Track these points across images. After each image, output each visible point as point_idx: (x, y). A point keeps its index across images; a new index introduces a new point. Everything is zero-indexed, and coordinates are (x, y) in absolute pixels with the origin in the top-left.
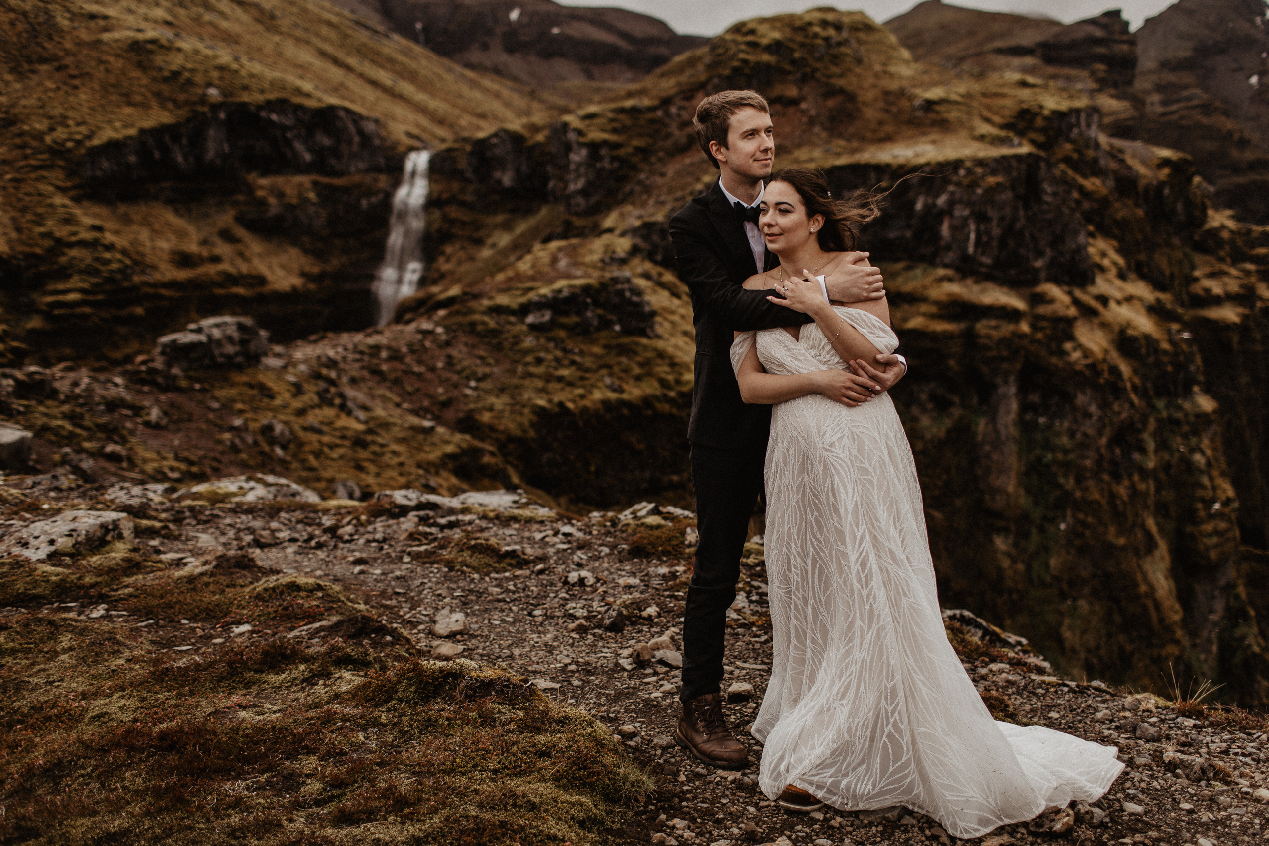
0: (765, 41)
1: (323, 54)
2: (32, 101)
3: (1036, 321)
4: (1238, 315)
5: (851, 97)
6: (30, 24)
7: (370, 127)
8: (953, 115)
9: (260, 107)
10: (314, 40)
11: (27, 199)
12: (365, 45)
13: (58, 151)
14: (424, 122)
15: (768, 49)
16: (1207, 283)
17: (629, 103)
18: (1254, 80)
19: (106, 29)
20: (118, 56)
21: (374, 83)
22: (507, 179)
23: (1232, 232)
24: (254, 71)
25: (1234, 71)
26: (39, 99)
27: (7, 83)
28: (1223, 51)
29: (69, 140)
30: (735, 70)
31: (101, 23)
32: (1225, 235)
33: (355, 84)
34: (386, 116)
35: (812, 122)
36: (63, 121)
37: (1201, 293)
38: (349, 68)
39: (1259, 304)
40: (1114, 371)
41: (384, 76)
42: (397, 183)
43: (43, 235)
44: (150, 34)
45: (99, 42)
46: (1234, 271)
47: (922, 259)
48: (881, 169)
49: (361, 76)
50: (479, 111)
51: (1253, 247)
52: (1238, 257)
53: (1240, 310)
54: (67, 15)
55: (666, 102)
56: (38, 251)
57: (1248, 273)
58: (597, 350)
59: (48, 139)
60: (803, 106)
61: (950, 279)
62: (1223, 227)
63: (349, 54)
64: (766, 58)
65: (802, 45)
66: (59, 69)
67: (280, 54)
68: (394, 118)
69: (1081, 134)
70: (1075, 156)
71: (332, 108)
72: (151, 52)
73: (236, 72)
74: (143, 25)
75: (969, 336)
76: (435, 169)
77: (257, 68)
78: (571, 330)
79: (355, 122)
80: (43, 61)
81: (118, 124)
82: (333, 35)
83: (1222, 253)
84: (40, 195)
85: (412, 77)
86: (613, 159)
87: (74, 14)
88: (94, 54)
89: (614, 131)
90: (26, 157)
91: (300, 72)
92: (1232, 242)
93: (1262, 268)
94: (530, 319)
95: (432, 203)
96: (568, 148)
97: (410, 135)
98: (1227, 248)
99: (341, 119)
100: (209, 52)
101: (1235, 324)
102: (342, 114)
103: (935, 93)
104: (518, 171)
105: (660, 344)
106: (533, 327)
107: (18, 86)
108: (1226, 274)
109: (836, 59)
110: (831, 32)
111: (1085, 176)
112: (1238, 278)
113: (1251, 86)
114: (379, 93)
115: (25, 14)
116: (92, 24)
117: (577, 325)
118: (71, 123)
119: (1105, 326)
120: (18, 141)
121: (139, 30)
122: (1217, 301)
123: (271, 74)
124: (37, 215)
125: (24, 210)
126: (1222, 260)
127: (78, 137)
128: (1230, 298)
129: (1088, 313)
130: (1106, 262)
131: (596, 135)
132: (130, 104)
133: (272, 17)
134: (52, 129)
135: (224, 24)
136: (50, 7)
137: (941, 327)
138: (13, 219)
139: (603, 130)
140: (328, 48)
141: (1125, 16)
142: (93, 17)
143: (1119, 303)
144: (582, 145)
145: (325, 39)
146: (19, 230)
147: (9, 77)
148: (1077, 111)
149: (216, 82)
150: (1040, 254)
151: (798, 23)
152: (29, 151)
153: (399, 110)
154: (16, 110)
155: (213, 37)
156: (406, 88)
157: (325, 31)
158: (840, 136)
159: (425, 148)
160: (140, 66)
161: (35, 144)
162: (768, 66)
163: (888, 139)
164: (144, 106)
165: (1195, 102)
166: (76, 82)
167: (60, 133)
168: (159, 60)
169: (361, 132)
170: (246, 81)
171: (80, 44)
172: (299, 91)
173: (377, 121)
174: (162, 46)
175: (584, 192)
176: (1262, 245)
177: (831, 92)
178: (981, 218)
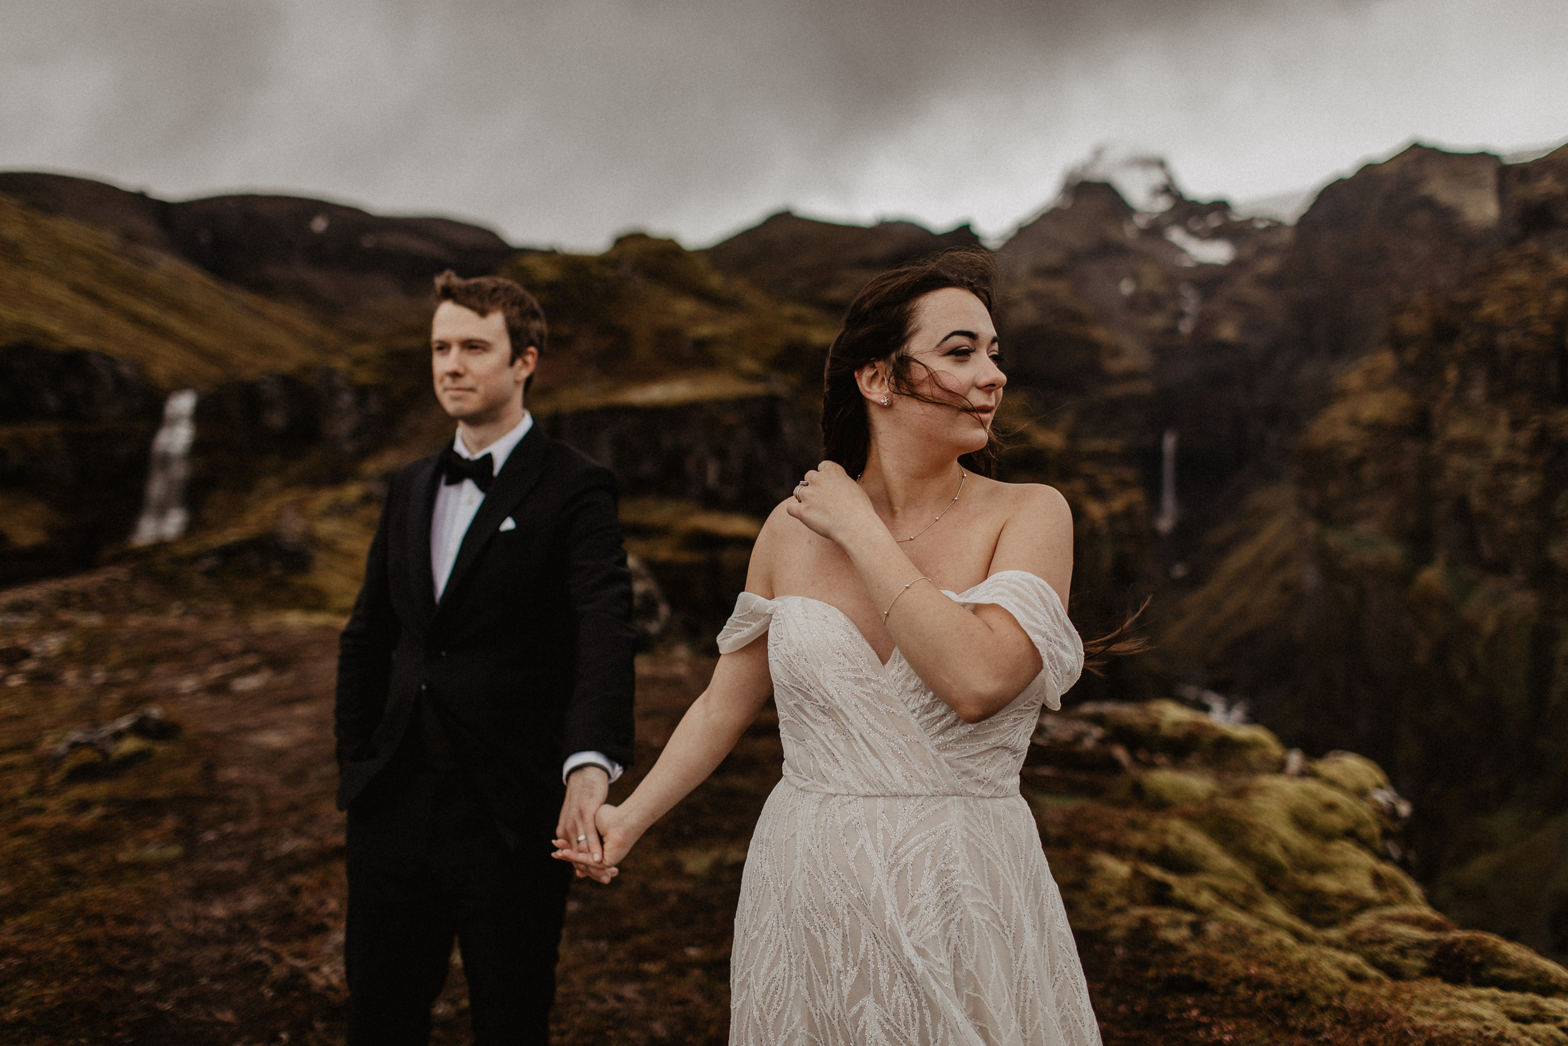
1: (77, 289)
5: (625, 336)
7: (126, 370)
8: (719, 352)
10: (67, 273)
15: (545, 288)
21: (136, 319)
22: (277, 419)
25: (1104, 276)
28: (1094, 257)
33: (113, 323)
34: (148, 357)
38: (108, 304)
41: (148, 310)
42: (157, 427)
47: (671, 493)
48: (630, 410)
50: (259, 343)
61: (694, 513)
63: (107, 286)
65: (577, 286)
67: (25, 292)
68: (157, 359)
71: (81, 352)
76: (199, 416)
79: (111, 368)
82: (87, 265)
85: (181, 308)
86: (381, 404)
89: (381, 373)
91: (47, 310)
95: (197, 448)
96: (334, 393)
97: (172, 373)
99: (93, 365)
102: (94, 358)
104: (288, 413)
109: (611, 300)
110: (609, 274)
114: (142, 331)
117: (243, 569)
123: (13, 317)
131: (364, 376)
133: (17, 250)
137: (685, 557)
139: (372, 374)
140: (83, 280)
141: (978, 230)
144: (349, 388)
145: (80, 271)
153: (164, 350)
156: (174, 322)
157: (80, 262)
158: (609, 375)
169: (116, 377)
172: (44, 334)
173: (135, 363)
175: (353, 436)
177: (606, 331)
178: (721, 454)
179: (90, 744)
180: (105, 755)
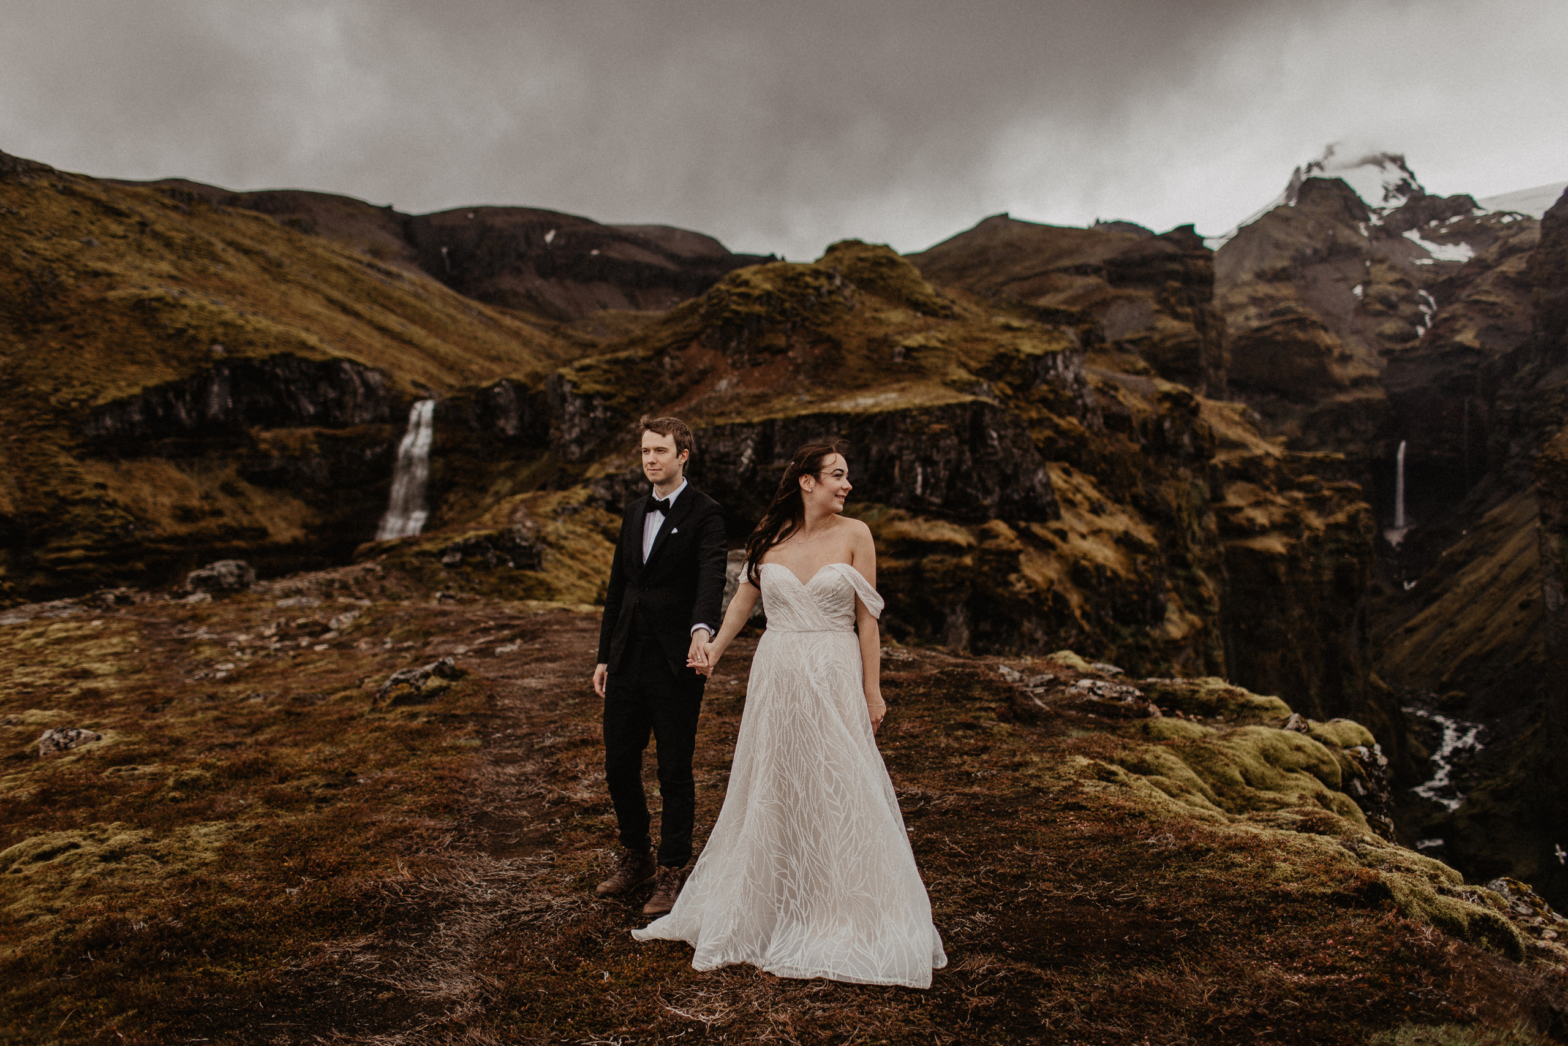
0: (757, 292)
1: (331, 301)
2: (37, 363)
3: (983, 555)
4: (1285, 545)
5: (836, 344)
6: (35, 283)
7: (374, 378)
8: (930, 361)
9: (264, 362)
10: (323, 287)
11: (32, 458)
12: (375, 288)
13: (63, 412)
14: (433, 369)
15: (759, 299)
16: (1252, 513)
17: (623, 355)
18: (1358, 290)
19: (111, 287)
20: (122, 314)
21: (383, 330)
22: (509, 426)
23: (1277, 459)
24: (258, 326)
25: (1338, 280)
26: (44, 360)
27: (11, 344)
28: (1323, 260)
29: (74, 400)
30: (727, 321)
31: (106, 280)
32: (1270, 463)
33: (363, 333)
34: (393, 364)
35: (797, 370)
36: (68, 381)
37: (1244, 522)
38: (357, 315)
39: (1307, 534)
40: (1060, 600)
41: (393, 321)
42: (402, 432)
43: (47, 494)
44: (158, 292)
45: (105, 300)
46: (1280, 500)
47: (879, 500)
48: (842, 418)
49: (370, 323)
50: (493, 353)
51: (1300, 475)
52: (1284, 486)
53: (1285, 539)
54: (72, 273)
55: (660, 352)
56: (43, 510)
57: (1296, 501)
58: (493, 580)
59: (53, 400)
60: (791, 354)
61: (901, 519)
62: (1268, 454)
63: (358, 300)
64: (757, 308)
65: (792, 295)
66: (64, 329)
67: (287, 305)
68: (400, 368)
69: (1058, 376)
70: (1051, 396)
71: (337, 361)
72: (156, 310)
73: (242, 327)
74: (149, 281)
75: (916, 572)
76: (438, 420)
77: (263, 323)
78: (476, 567)
79: (360, 374)
80: (47, 320)
81: (123, 384)
82: (343, 281)
83: (1267, 482)
84: (44, 454)
85: (424, 320)
86: (606, 409)
87: (78, 272)
88: (99, 313)
89: (607, 382)
90: (31, 418)
91: (305, 323)
92: (1277, 469)
93: (1310, 495)
94: (446, 560)
95: (435, 451)
96: (563, 398)
97: (416, 384)
98: (1272, 476)
99: (345, 372)
100: (213, 308)
101: (1280, 554)
102: (346, 366)
103: (915, 340)
104: (521, 418)
105: (542, 575)
106: (448, 566)
107: (22, 347)
108: (1273, 503)
109: (825, 308)
110: (823, 281)
111: (1061, 416)
112: (1284, 506)
113: (1355, 296)
114: (387, 341)
115: (29, 274)
116: (97, 282)
117: (481, 562)
118: (76, 383)
119: (1061, 557)
120: (22, 401)
121: (145, 288)
122: (1264, 531)
123: (277, 329)
124: (42, 474)
125: (29, 469)
126: (1267, 488)
127: (83, 397)
128: (1275, 528)
129: (1044, 546)
130: (1079, 497)
131: (589, 387)
132: (134, 362)
133: (279, 265)
134: (56, 390)
135: (229, 275)
136: (54, 265)
138: (17, 478)
139: (597, 382)
140: (336, 294)
141: (1199, 230)
142: (96, 274)
143: (1083, 536)
144: (576, 396)
145: (334, 286)
146: (23, 489)
147: (11, 337)
148: (1054, 354)
149: (221, 338)
150: (987, 492)
151: (790, 274)
152: (33, 412)
153: (408, 358)
154: (20, 372)
155: (218, 289)
156: (417, 333)
157: (334, 277)
158: (823, 384)
159: (430, 398)
160: (145, 324)
161: (39, 404)
162: (759, 317)
163: (864, 387)
164: (150, 364)
165: (1289, 317)
166: (81, 342)
167: (66, 394)
168: (165, 318)
169: (365, 383)
170: (251, 336)
171: (85, 302)
172: (303, 345)
173: (382, 372)
174: (167, 304)
175: (579, 441)
176: (1309, 473)
177: (819, 339)
178: (927, 461)
179: (406, 681)
180: (418, 688)
